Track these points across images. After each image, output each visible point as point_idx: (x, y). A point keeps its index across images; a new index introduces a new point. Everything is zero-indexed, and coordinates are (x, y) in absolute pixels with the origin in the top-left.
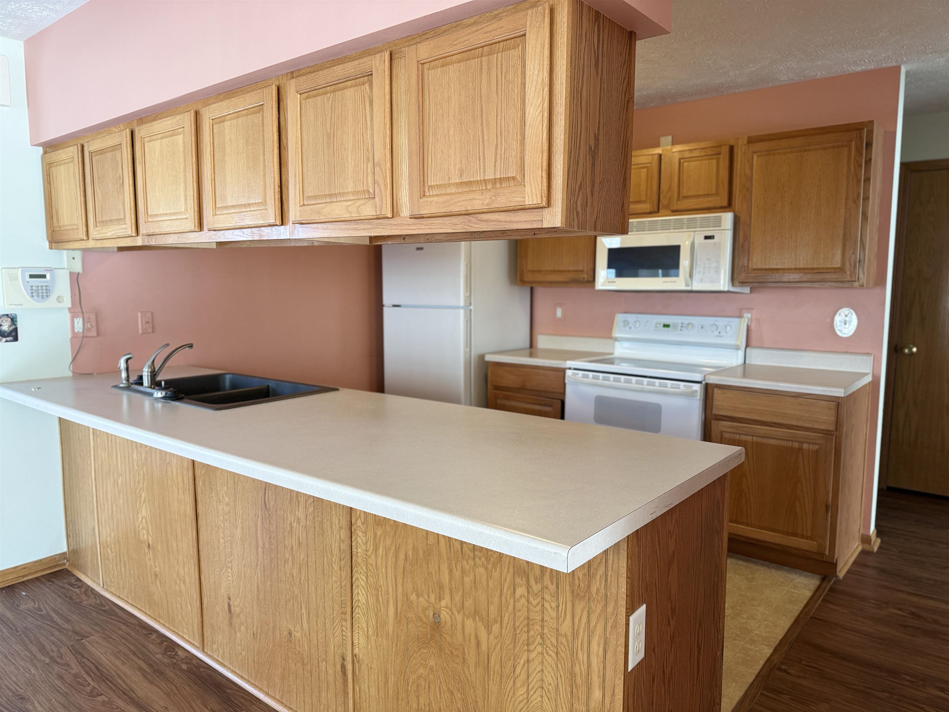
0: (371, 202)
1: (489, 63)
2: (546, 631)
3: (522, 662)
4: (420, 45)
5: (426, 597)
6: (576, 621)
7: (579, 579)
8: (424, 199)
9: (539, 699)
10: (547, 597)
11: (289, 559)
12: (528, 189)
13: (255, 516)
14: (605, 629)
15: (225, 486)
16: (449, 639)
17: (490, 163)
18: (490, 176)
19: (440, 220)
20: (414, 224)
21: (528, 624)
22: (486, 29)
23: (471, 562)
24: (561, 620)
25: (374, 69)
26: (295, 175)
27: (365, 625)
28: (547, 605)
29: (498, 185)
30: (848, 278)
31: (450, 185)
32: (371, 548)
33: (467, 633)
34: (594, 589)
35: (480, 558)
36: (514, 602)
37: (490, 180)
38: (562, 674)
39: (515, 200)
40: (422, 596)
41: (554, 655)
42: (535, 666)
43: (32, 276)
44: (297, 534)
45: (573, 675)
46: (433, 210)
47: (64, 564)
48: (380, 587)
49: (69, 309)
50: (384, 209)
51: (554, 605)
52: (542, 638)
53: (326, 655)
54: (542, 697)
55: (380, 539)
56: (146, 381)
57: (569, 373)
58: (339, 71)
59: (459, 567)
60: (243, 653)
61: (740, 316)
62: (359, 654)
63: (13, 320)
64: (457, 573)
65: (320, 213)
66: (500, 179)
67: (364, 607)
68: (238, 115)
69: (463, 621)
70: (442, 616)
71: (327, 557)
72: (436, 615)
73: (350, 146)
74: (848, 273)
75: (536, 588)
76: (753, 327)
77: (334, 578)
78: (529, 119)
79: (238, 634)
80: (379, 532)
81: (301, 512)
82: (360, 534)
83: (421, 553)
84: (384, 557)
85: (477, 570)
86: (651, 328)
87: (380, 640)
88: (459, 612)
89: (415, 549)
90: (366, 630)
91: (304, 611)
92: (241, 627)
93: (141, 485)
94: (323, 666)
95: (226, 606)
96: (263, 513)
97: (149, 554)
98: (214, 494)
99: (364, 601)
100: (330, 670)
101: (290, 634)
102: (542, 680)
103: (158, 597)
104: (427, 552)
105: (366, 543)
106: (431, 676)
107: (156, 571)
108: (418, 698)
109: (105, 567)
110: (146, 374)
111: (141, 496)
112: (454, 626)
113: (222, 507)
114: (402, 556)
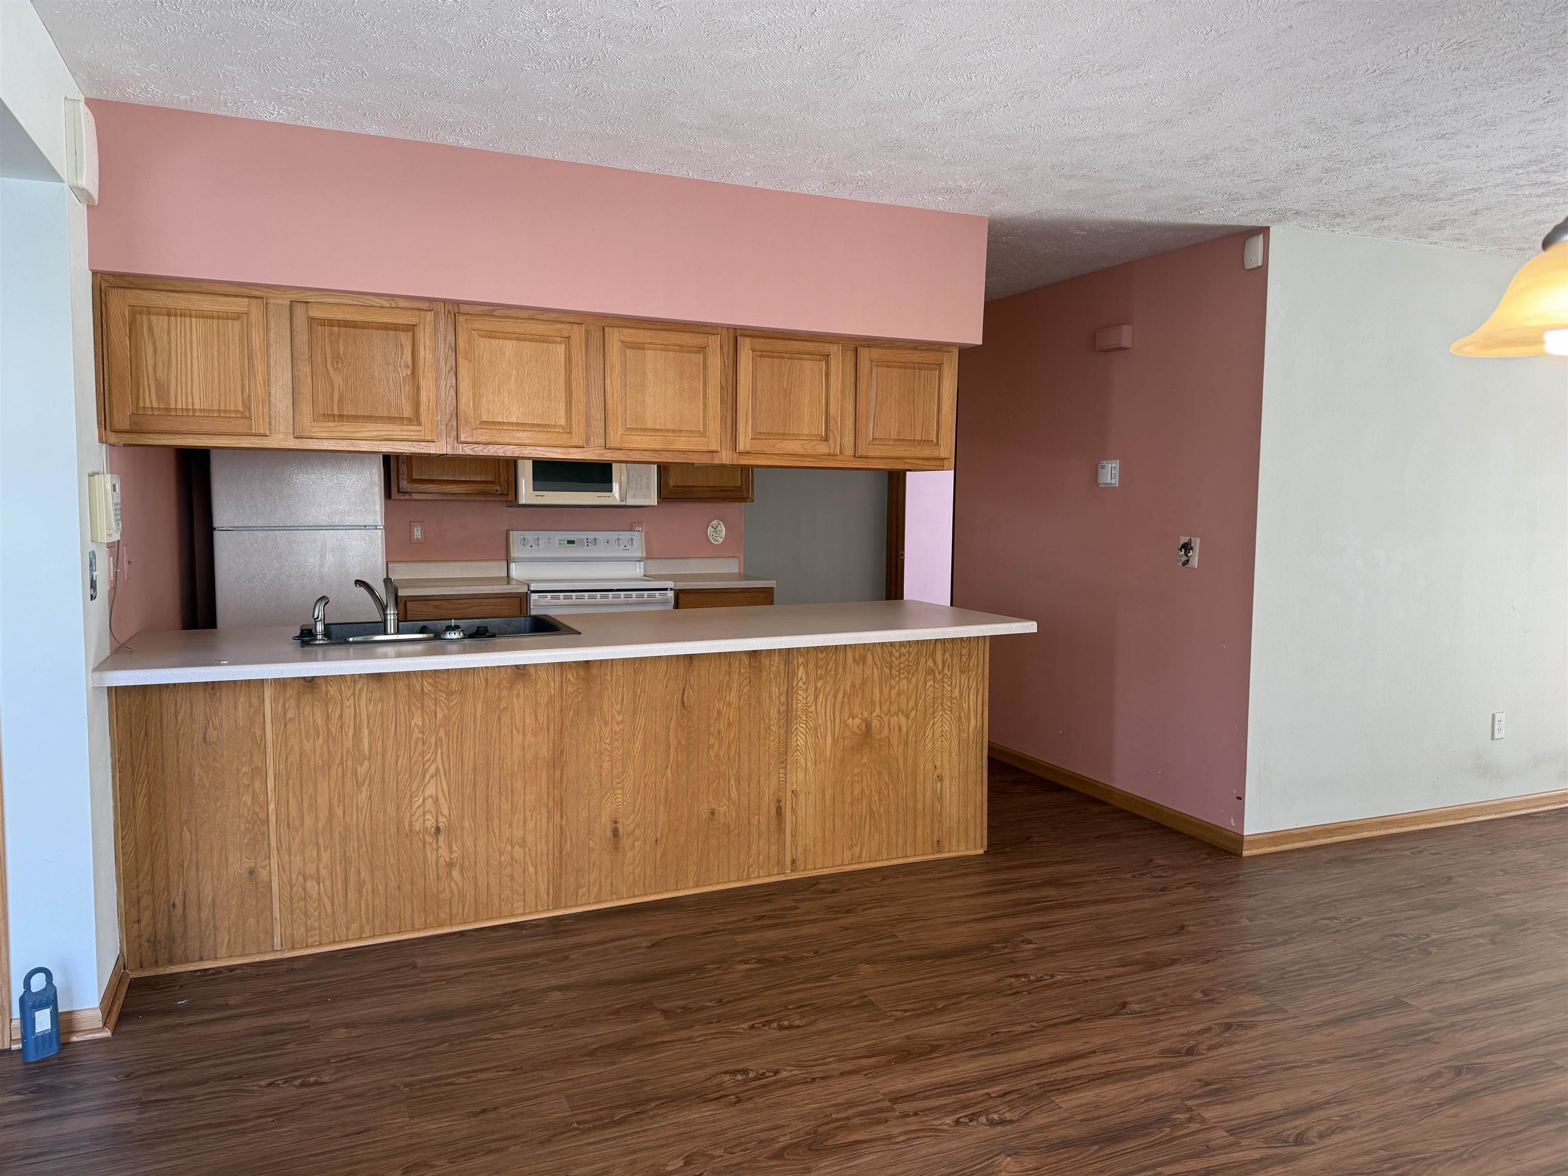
0: (826, 443)
2: (945, 700)
4: (872, 349)
5: (862, 716)
6: (962, 687)
7: (964, 662)
8: (871, 446)
9: (940, 743)
10: (946, 680)
12: (942, 449)
13: (667, 719)
16: (878, 737)
17: (918, 431)
21: (933, 702)
23: (897, 679)
24: (953, 690)
25: (831, 353)
26: (747, 414)
27: (803, 762)
28: (945, 685)
29: (922, 443)
33: (891, 727)
34: (971, 665)
35: (903, 673)
36: (925, 692)
37: (917, 440)
38: (954, 721)
40: (857, 717)
41: (949, 712)
42: (938, 725)
43: (113, 488)
44: (727, 718)
45: (960, 717)
47: (126, 974)
50: (836, 449)
51: (949, 683)
52: (942, 706)
56: (392, 629)
57: (534, 596)
58: (799, 346)
59: (888, 686)
62: (798, 789)
63: (95, 560)
64: (886, 690)
66: (923, 440)
67: (803, 748)
69: (890, 720)
70: (873, 724)
71: (764, 723)
72: (868, 725)
75: (939, 677)
77: (772, 738)
78: (944, 411)
79: (630, 854)
80: (820, 684)
81: (733, 696)
82: (801, 692)
83: (858, 686)
84: (824, 703)
85: (901, 682)
86: (558, 545)
87: (818, 766)
88: (886, 715)
89: (853, 685)
90: (804, 765)
91: (733, 782)
92: (636, 843)
93: (429, 756)
94: (755, 821)
95: (609, 833)
96: (679, 713)
97: (437, 843)
98: (595, 719)
99: (803, 743)
100: (763, 820)
101: (713, 813)
102: (942, 731)
103: (452, 892)
104: (864, 683)
105: (807, 697)
106: (864, 770)
107: (451, 859)
108: (852, 792)
109: (292, 915)
110: (392, 618)
111: (427, 770)
112: (882, 726)
113: (609, 729)
114: (840, 695)
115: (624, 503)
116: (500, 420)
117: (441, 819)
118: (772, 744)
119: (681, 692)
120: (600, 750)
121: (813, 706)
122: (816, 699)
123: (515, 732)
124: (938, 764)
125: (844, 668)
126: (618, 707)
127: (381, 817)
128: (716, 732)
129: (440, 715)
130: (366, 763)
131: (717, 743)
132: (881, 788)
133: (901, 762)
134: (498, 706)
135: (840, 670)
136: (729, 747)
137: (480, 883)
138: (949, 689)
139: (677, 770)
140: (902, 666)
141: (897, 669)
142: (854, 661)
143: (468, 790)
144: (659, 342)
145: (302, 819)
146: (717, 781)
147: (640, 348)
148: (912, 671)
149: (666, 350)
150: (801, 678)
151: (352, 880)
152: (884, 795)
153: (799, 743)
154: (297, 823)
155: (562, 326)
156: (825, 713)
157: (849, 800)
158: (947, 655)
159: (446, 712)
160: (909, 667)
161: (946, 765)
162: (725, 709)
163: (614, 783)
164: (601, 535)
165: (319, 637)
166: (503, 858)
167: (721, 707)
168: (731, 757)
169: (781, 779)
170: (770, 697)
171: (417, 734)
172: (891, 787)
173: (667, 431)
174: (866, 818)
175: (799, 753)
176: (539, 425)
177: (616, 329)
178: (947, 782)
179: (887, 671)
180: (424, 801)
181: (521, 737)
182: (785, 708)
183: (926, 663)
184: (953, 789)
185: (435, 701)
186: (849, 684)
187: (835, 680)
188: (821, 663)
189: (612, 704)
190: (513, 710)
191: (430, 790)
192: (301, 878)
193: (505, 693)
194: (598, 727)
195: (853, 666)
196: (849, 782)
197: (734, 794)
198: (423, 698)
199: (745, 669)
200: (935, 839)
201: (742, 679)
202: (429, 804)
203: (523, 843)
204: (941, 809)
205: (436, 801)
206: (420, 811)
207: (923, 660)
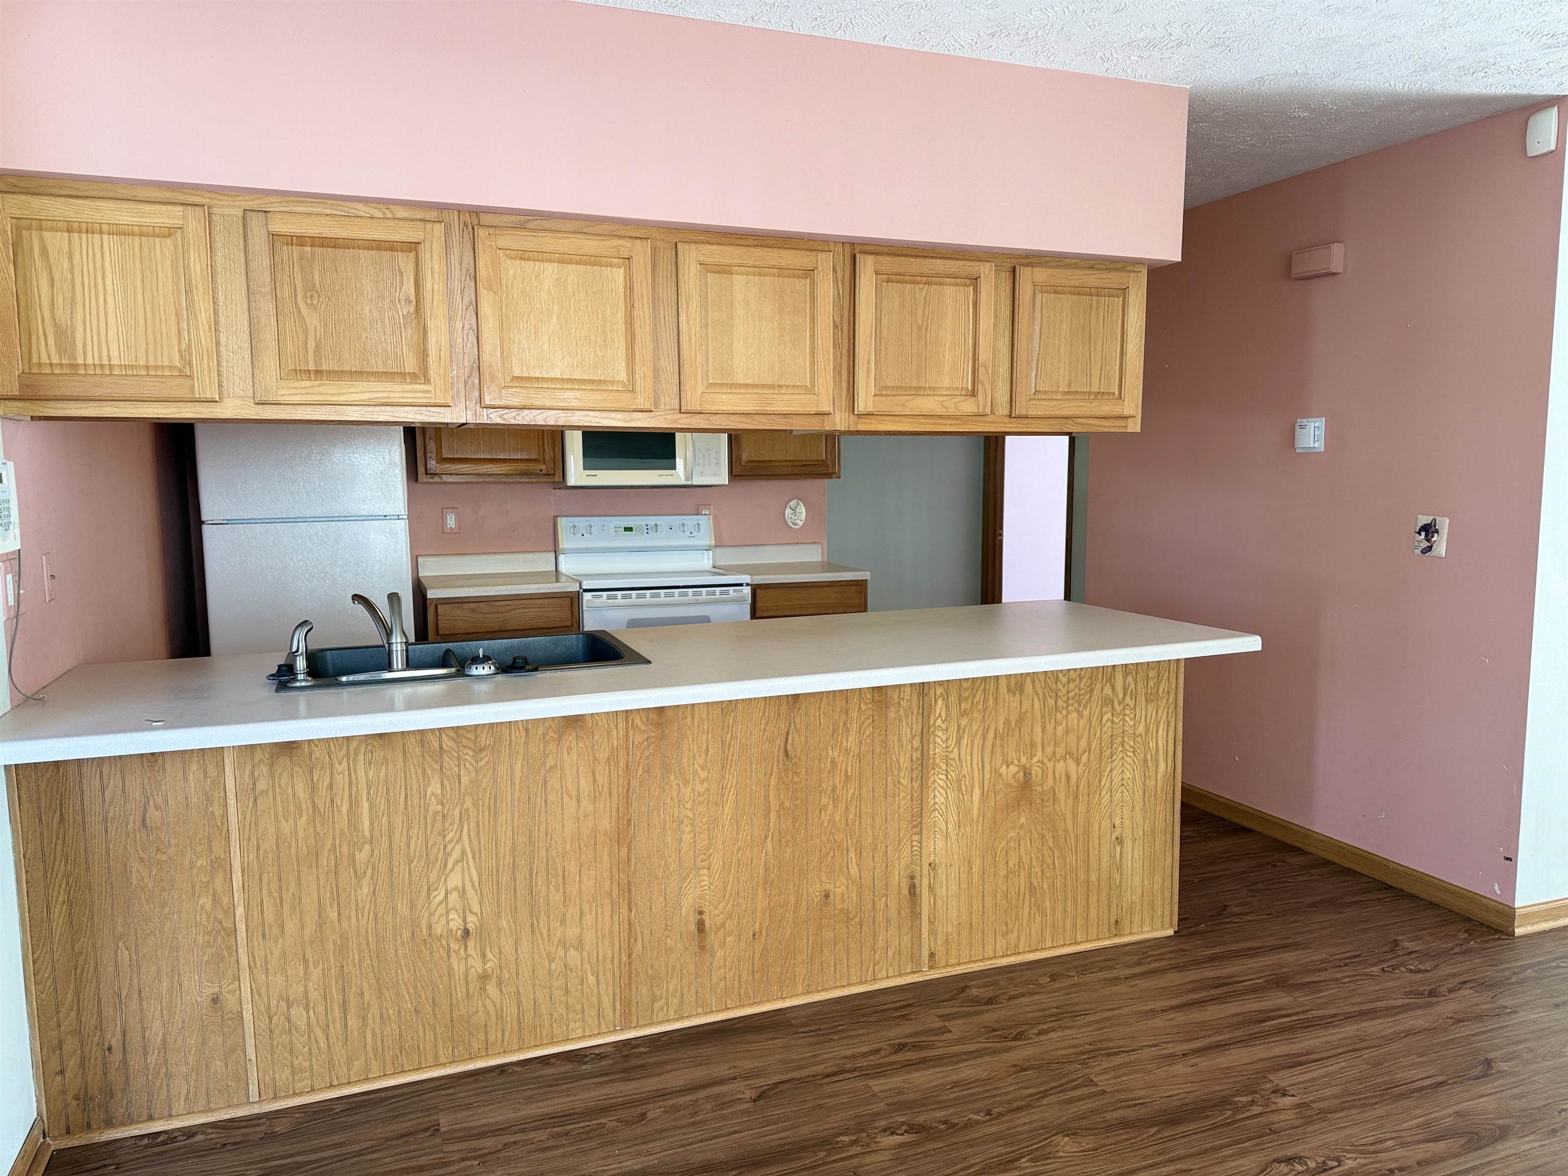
0: (973, 399)
1: (1098, 302)
2: (1126, 739)
4: (1035, 269)
5: (1019, 762)
6: (1148, 720)
8: (1033, 402)
9: (1119, 795)
10: (1127, 712)
11: (828, 806)
12: (1126, 403)
13: (767, 775)
16: (1039, 789)
17: (1095, 380)
18: (1095, 389)
24: (1137, 725)
25: (982, 276)
27: (943, 826)
28: (1127, 719)
29: (1099, 397)
31: (1057, 392)
33: (1057, 776)
34: (1161, 691)
35: (1073, 705)
36: (1101, 728)
37: (1094, 393)
38: (1138, 766)
39: (1117, 410)
40: (1012, 763)
41: (1131, 754)
42: (1118, 770)
44: (843, 768)
45: (1145, 761)
46: (1040, 413)
48: (964, 776)
51: (1132, 716)
52: (1123, 746)
54: (1123, 792)
55: (965, 729)
57: (587, 596)
59: (1053, 721)
62: (935, 860)
64: (1050, 728)
67: (943, 807)
70: (1033, 773)
71: (893, 776)
72: (1027, 773)
75: (1118, 708)
77: (902, 795)
78: (1129, 352)
79: (720, 954)
80: (963, 722)
81: (851, 742)
82: (939, 733)
83: (1013, 724)
84: (969, 745)
85: (1069, 716)
86: (613, 533)
87: (962, 829)
88: (1050, 760)
89: (1007, 722)
90: (945, 830)
91: (852, 855)
92: (728, 939)
93: (451, 835)
94: (881, 905)
95: (693, 927)
96: (781, 765)
97: (466, 949)
98: (672, 778)
99: (943, 800)
100: (892, 903)
101: (827, 896)
102: (1123, 779)
103: (487, 1013)
104: (1020, 720)
105: (947, 740)
106: (1022, 833)
107: (484, 970)
108: (1007, 863)
109: (273, 1054)
110: (399, 648)
111: (450, 854)
112: (1044, 776)
113: (690, 789)
114: (991, 735)
115: (689, 483)
116: (537, 375)
117: (471, 918)
118: (903, 802)
119: (783, 739)
120: (678, 817)
121: (956, 750)
122: (959, 743)
123: (566, 799)
124: (1117, 823)
125: (996, 701)
126: (701, 760)
127: (389, 918)
128: (830, 789)
129: (464, 779)
130: (367, 847)
131: (831, 803)
132: (1043, 856)
133: (1069, 821)
134: (544, 764)
135: (991, 702)
136: (847, 808)
137: (524, 1000)
138: (1132, 723)
139: (780, 841)
140: (1071, 695)
141: (1065, 699)
142: (1009, 690)
143: (505, 878)
144: (751, 263)
145: (282, 926)
146: (832, 854)
147: (724, 272)
148: (1084, 701)
149: (760, 274)
150: (940, 715)
151: (353, 1004)
152: (1048, 865)
153: (937, 800)
154: (275, 931)
155: (620, 242)
156: (972, 760)
157: (1003, 873)
158: (1130, 679)
159: (473, 775)
160: (1079, 696)
161: (1127, 823)
162: (841, 758)
163: (698, 861)
164: (662, 521)
165: (301, 677)
166: (553, 965)
167: (836, 755)
168: (849, 821)
169: (915, 848)
170: (900, 740)
171: (435, 807)
172: (1057, 854)
173: (763, 386)
174: (1024, 895)
175: (937, 814)
176: (592, 382)
177: (693, 246)
178: (1128, 844)
179: (1051, 702)
180: (446, 896)
181: (574, 804)
182: (919, 755)
183: (1102, 690)
184: (1136, 855)
185: (459, 760)
186: (1001, 719)
187: (984, 716)
188: (965, 694)
189: (694, 756)
190: (562, 768)
191: (454, 880)
192: (283, 1004)
193: (551, 747)
194: (675, 787)
195: (1007, 696)
196: (1002, 849)
197: (854, 870)
198: (441, 757)
199: (866, 704)
200: (1113, 920)
201: (863, 718)
202: (454, 898)
203: (580, 945)
204: (1120, 881)
205: (463, 893)
206: (442, 909)
207: (1098, 686)
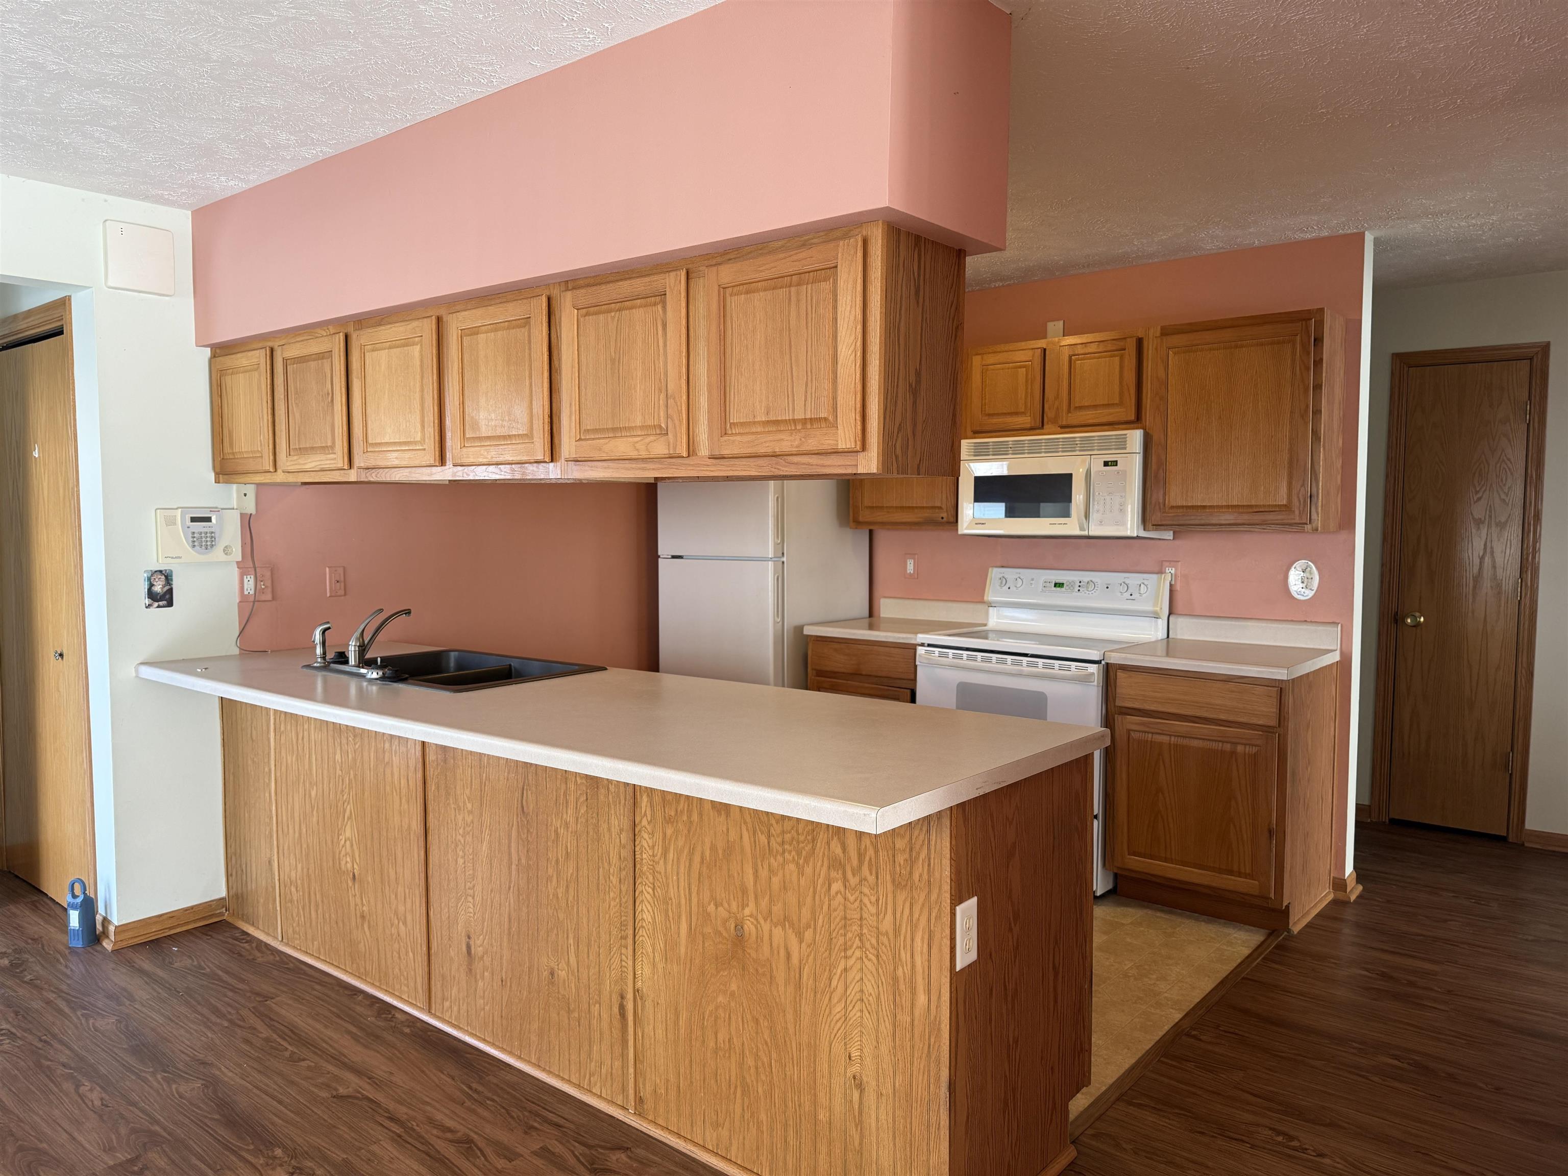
0: (663, 439)
1: (798, 293)
2: (865, 931)
3: (839, 971)
4: (721, 268)
5: (726, 905)
6: (898, 915)
7: (900, 865)
8: (726, 438)
9: (859, 1014)
10: (866, 890)
11: (552, 876)
12: (840, 431)
13: (509, 824)
14: (929, 920)
15: (467, 788)
16: (754, 955)
17: (799, 403)
18: (799, 415)
19: (744, 462)
20: (715, 465)
21: (845, 926)
22: (795, 258)
23: (780, 859)
24: (881, 917)
25: (668, 289)
26: (571, 404)
27: (650, 950)
28: (866, 900)
29: (809, 426)
30: (1297, 521)
31: (754, 423)
32: (659, 850)
33: (775, 945)
34: (916, 876)
35: (790, 852)
36: (830, 901)
37: (799, 420)
38: (884, 981)
39: (827, 443)
40: (722, 905)
41: (874, 959)
42: (854, 975)
43: (193, 520)
44: (564, 842)
45: (895, 980)
46: (736, 451)
47: (222, 914)
48: (671, 899)
49: (238, 563)
50: (679, 447)
51: (873, 899)
52: (861, 940)
53: (599, 995)
54: (862, 1011)
55: (670, 840)
56: (352, 660)
57: (921, 651)
58: (626, 288)
59: (766, 866)
60: (487, 1008)
61: (1161, 572)
62: (642, 988)
63: (168, 577)
64: (764, 873)
65: (600, 449)
66: (811, 419)
67: (649, 927)
68: (495, 327)
69: (771, 930)
70: (745, 927)
71: (603, 868)
72: (739, 926)
73: (639, 374)
74: (1297, 512)
75: (853, 881)
76: (1178, 587)
77: (612, 894)
78: (842, 358)
79: (480, 984)
81: (569, 816)
82: (646, 836)
84: (676, 864)
86: (1040, 588)
87: (669, 966)
88: (768, 920)
90: (652, 956)
91: (573, 940)
92: (486, 973)
93: (346, 796)
95: (463, 947)
96: (519, 819)
97: (355, 889)
98: (451, 801)
99: (650, 919)
100: (605, 1015)
101: (554, 973)
102: (862, 991)
103: (365, 947)
105: (653, 846)
106: (733, 1004)
107: (363, 911)
108: (716, 1034)
109: (285, 913)
110: (355, 649)
111: (346, 810)
112: (762, 939)
113: (462, 817)
117: (355, 866)
118: (612, 903)
120: (455, 840)
121: (662, 862)
124: (855, 1054)
126: (468, 792)
128: (553, 859)
129: (350, 756)
135: (695, 817)
136: (568, 887)
140: (788, 837)
141: (779, 840)
143: (369, 843)
145: (288, 827)
146: (555, 931)
147: (474, 334)
150: (645, 814)
151: (313, 899)
152: (763, 1064)
153: (645, 916)
155: (416, 323)
156: (678, 882)
159: (353, 754)
160: (798, 842)
161: (868, 1061)
163: (467, 887)
165: (318, 660)
167: (557, 825)
170: (610, 830)
174: (736, 1087)
175: (644, 933)
178: (871, 1097)
180: (345, 842)
191: (348, 831)
194: (453, 810)
196: (711, 1013)
197: (573, 959)
201: (578, 793)
202: (348, 845)
203: (405, 921)
204: (861, 1144)
205: (352, 844)
206: (344, 851)
207: (822, 836)
